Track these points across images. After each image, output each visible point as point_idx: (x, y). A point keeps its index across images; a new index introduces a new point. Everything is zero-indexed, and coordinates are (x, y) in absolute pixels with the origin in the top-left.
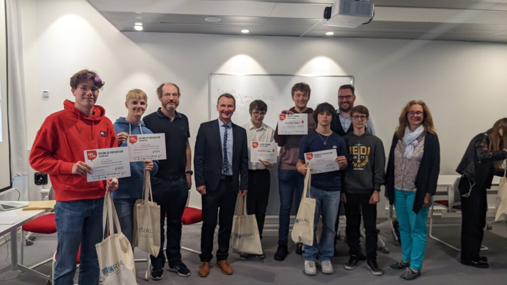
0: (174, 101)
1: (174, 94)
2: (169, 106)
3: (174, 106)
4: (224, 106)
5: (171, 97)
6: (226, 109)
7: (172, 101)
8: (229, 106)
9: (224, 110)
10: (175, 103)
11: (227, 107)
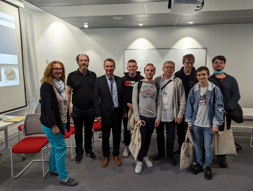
0: (85, 64)
1: (85, 60)
2: (82, 67)
3: (85, 67)
4: (108, 66)
5: (84, 62)
6: (109, 68)
7: (84, 64)
8: (111, 67)
9: (108, 69)
10: (86, 65)
11: (109, 67)
